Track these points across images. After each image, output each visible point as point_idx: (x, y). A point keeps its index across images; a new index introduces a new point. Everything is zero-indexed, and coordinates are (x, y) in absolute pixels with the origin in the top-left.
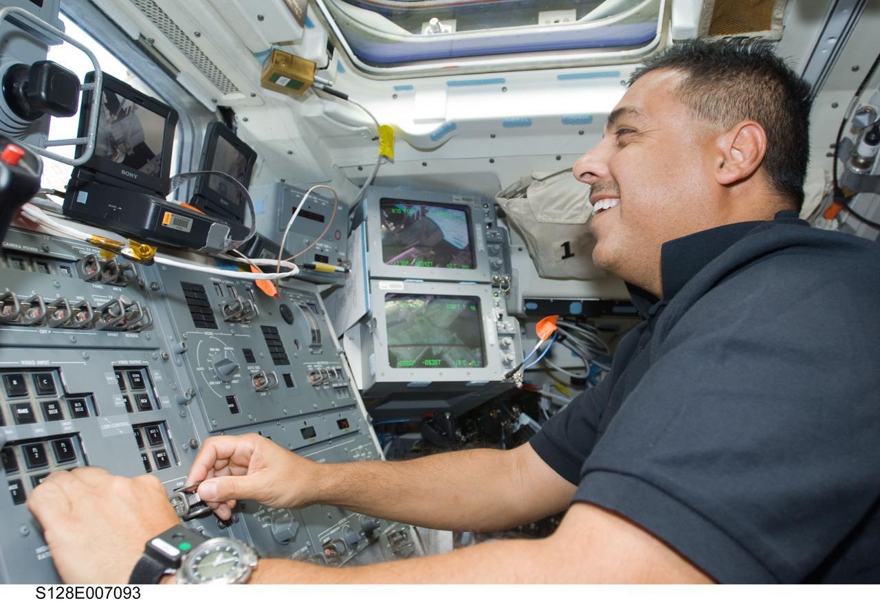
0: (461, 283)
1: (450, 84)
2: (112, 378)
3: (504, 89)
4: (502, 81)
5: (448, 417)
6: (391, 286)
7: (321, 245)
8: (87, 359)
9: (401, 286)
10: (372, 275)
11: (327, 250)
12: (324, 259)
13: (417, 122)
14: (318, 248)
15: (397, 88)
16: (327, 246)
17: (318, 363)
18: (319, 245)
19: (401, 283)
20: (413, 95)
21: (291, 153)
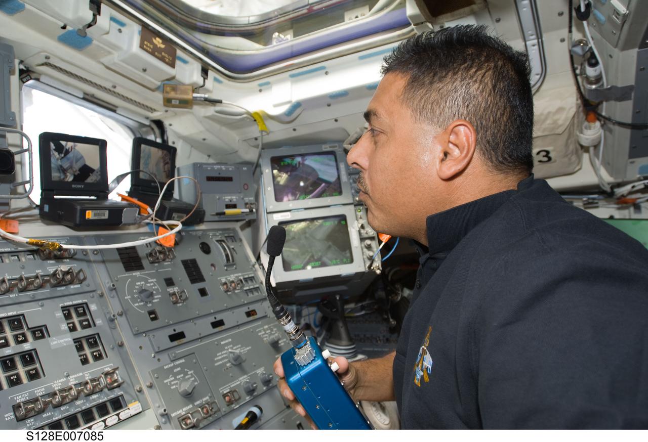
0: (331, 207)
1: (292, 76)
2: (60, 314)
3: (327, 73)
4: (323, 68)
5: (338, 298)
6: (282, 216)
7: (229, 197)
8: (42, 306)
9: (288, 216)
10: (268, 211)
11: (234, 200)
12: (234, 206)
13: (275, 106)
14: (227, 200)
15: (260, 85)
16: (234, 197)
17: (232, 276)
18: (227, 198)
19: (288, 213)
20: (271, 87)
21: (204, 139)
